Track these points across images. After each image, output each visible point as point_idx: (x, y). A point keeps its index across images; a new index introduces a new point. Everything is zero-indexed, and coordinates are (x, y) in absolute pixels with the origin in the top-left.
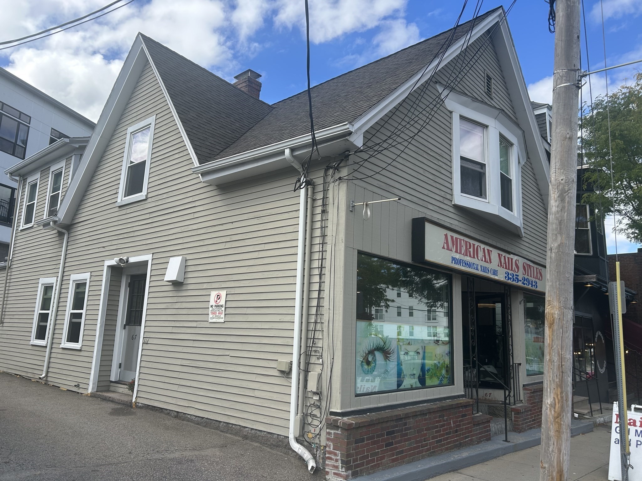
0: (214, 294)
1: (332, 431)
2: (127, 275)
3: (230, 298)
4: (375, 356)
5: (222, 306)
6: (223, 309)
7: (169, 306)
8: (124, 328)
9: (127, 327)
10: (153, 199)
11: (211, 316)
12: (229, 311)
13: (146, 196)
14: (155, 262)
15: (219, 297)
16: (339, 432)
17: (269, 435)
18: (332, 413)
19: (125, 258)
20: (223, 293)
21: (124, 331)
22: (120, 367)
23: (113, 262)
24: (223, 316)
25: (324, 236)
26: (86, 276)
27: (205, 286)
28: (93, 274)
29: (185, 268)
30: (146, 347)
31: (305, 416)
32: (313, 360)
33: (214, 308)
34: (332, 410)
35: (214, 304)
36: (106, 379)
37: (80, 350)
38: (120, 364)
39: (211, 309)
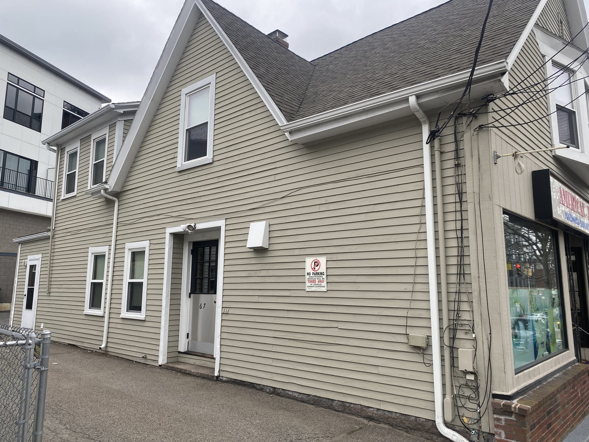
0: (309, 261)
1: (503, 418)
2: (189, 242)
3: (332, 264)
5: (322, 274)
6: (324, 277)
7: (252, 273)
8: (190, 297)
9: (192, 295)
10: (221, 162)
11: (308, 284)
12: (331, 279)
13: (213, 158)
14: (229, 228)
15: (317, 264)
17: (403, 417)
18: (495, 396)
19: (193, 225)
20: (323, 260)
21: (189, 299)
22: (188, 337)
23: (180, 228)
24: (324, 284)
26: (144, 245)
27: (297, 252)
28: (152, 242)
29: (270, 232)
30: (226, 317)
32: (460, 335)
33: (311, 275)
34: (494, 392)
35: (311, 272)
36: (174, 349)
37: (144, 321)
38: (188, 334)
39: (307, 277)
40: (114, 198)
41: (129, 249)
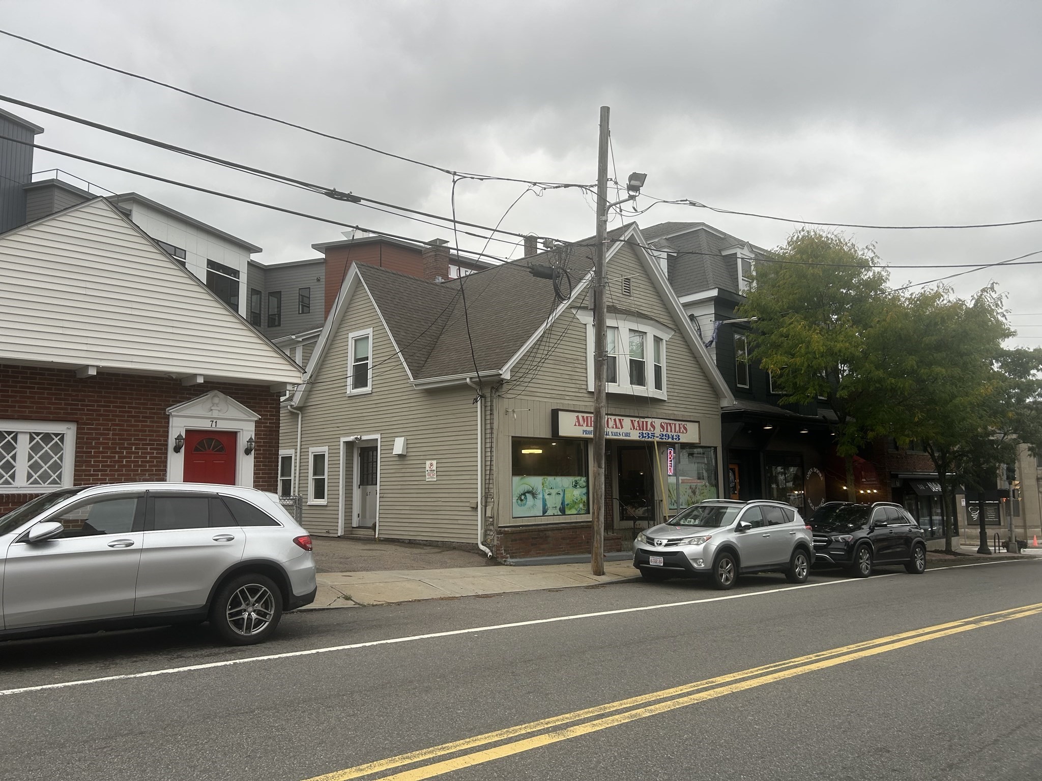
0: (428, 463)
1: (499, 536)
2: (358, 448)
3: (439, 465)
4: (526, 496)
5: (434, 470)
6: (435, 472)
7: (398, 471)
8: (359, 488)
9: (361, 486)
10: (377, 394)
11: (427, 477)
12: (439, 473)
13: (372, 391)
14: (383, 440)
15: (431, 465)
16: (502, 535)
17: (467, 544)
18: (499, 527)
19: (359, 437)
20: (434, 462)
21: (359, 490)
22: (359, 517)
23: (351, 438)
24: (435, 477)
25: (492, 429)
26: (323, 449)
27: (422, 457)
28: (330, 448)
29: (407, 445)
30: (382, 499)
31: (486, 531)
32: (489, 500)
33: (429, 471)
34: (499, 525)
35: (429, 469)
36: (349, 525)
37: (326, 506)
38: (359, 514)
39: (427, 472)
40: (298, 412)
41: (312, 453)
